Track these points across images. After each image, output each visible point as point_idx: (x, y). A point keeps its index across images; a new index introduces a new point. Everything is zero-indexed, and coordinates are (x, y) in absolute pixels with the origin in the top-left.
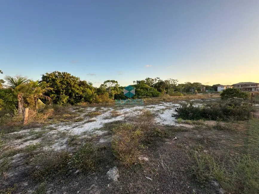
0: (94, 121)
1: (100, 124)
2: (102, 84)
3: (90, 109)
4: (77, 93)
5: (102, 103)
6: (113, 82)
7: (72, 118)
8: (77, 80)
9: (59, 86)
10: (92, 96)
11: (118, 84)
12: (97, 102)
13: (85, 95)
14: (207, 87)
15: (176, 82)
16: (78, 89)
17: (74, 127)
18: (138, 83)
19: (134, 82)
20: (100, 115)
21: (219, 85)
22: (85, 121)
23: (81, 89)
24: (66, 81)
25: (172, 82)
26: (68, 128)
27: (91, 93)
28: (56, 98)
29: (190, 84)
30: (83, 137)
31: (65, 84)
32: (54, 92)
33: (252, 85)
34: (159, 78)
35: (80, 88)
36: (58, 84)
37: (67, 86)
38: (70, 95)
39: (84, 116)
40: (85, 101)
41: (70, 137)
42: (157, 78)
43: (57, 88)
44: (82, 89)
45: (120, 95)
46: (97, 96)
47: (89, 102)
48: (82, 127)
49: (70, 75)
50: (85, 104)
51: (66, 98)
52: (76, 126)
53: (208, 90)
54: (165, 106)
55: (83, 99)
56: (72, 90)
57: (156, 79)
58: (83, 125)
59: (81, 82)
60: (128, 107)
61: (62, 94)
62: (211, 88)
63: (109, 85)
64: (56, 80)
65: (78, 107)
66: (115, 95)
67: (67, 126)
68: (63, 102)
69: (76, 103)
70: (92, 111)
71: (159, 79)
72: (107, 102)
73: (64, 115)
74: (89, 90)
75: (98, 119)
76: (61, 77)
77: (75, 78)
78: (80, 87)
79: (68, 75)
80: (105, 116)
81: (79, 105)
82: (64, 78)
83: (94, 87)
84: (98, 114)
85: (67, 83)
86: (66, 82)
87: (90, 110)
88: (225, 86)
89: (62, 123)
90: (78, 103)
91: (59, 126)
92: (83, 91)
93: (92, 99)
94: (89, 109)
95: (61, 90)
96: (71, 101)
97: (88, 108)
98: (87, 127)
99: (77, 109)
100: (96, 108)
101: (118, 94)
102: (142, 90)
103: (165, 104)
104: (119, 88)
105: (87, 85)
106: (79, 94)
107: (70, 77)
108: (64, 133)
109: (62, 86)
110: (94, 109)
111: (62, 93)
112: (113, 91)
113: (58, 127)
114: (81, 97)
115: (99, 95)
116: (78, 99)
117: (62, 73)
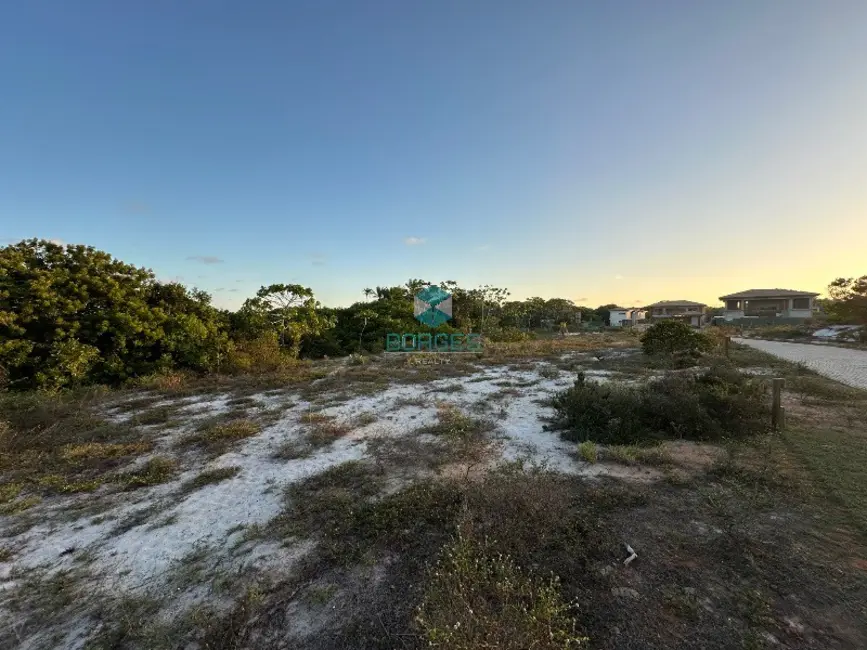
0: (229, 474)
1: (267, 492)
2: (252, 298)
3: (204, 405)
4: (142, 336)
5: (252, 372)
6: (296, 290)
7: (111, 465)
8: (139, 279)
9: (47, 303)
10: (209, 345)
11: (316, 298)
12: (229, 368)
13: (179, 341)
14: (586, 313)
15: (504, 296)
16: (144, 318)
17: (125, 528)
18: (383, 297)
19: (368, 291)
20: (253, 434)
21: (613, 307)
22: (187, 477)
23: (158, 318)
24: (84, 282)
25: (493, 297)
26: (88, 534)
27: (204, 330)
28: (30, 355)
29: (541, 302)
30: (188, 601)
31: (79, 296)
32: (23, 330)
33: (690, 310)
34: (454, 283)
35: (153, 312)
36: (45, 295)
37: (91, 305)
38: (106, 344)
39: (175, 447)
40: (176, 368)
41: (97, 616)
42: (449, 282)
43: (37, 311)
44: (164, 316)
45: (322, 340)
46: (231, 346)
47: (193, 367)
48: (170, 521)
49: (108, 257)
50: (176, 380)
51: (81, 358)
52: (138, 519)
53: (588, 320)
54: (495, 381)
55: (167, 357)
56: (114, 322)
57: (446, 284)
58: (177, 508)
59: (157, 287)
60: (368, 392)
61: (65, 339)
62: (594, 316)
63: (277, 302)
64: (35, 277)
65: (142, 396)
66: (303, 337)
67: (82, 522)
68: (68, 374)
69: (132, 375)
70: (215, 414)
71: (453, 287)
72: (273, 368)
73: (69, 452)
74: (194, 320)
75: (248, 460)
76: (63, 267)
77: (130, 270)
78: (156, 309)
79: (97, 257)
80: (279, 440)
81: (149, 385)
82: (74, 270)
83: (216, 310)
84: (247, 434)
85: (93, 291)
86: (85, 287)
87: (205, 410)
88: (627, 310)
89: (52, 506)
90: (143, 374)
91: (28, 527)
92: (168, 327)
93: (205, 359)
94: (196, 403)
95: (60, 321)
96: (108, 367)
97: (194, 399)
98: (199, 517)
99: (136, 405)
100: (226, 396)
101: (313, 336)
102: (399, 321)
103: (489, 373)
104: (318, 312)
105: (186, 299)
106: (151, 338)
107: (108, 268)
108: (61, 583)
109: (62, 306)
110: (219, 405)
111: (63, 334)
112: (294, 327)
113: (27, 535)
114: (157, 349)
115: (236, 340)
116: (143, 359)
117: (65, 248)
